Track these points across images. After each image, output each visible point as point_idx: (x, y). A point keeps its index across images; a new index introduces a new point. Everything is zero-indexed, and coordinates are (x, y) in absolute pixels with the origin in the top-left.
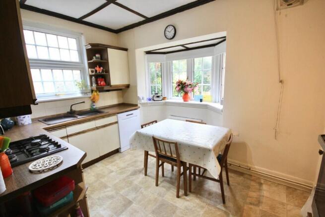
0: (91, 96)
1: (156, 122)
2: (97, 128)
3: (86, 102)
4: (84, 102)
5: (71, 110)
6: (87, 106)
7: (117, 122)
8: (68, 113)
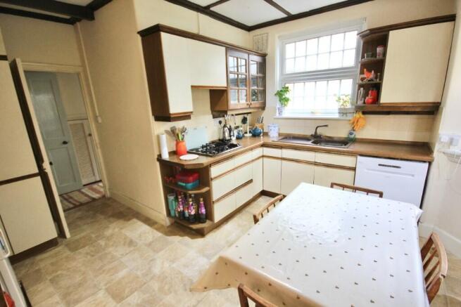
0: (351, 118)
1: (381, 195)
2: (316, 164)
3: (329, 126)
4: (326, 126)
5: (316, 132)
6: (342, 133)
7: (354, 169)
8: (312, 135)
